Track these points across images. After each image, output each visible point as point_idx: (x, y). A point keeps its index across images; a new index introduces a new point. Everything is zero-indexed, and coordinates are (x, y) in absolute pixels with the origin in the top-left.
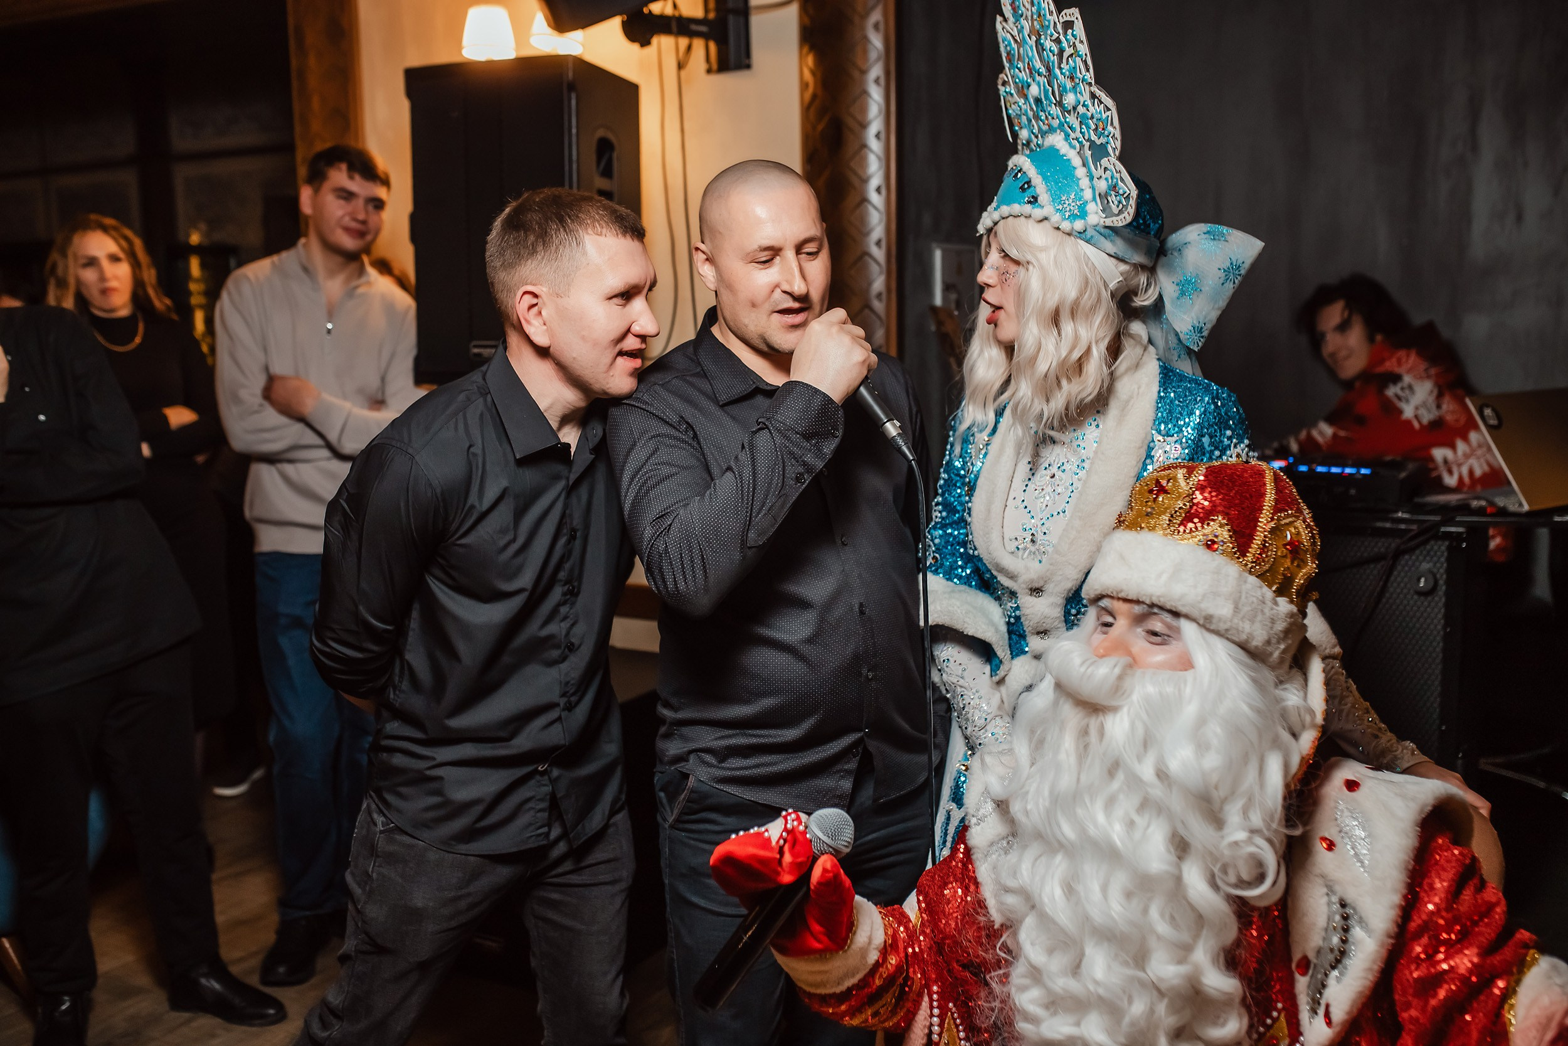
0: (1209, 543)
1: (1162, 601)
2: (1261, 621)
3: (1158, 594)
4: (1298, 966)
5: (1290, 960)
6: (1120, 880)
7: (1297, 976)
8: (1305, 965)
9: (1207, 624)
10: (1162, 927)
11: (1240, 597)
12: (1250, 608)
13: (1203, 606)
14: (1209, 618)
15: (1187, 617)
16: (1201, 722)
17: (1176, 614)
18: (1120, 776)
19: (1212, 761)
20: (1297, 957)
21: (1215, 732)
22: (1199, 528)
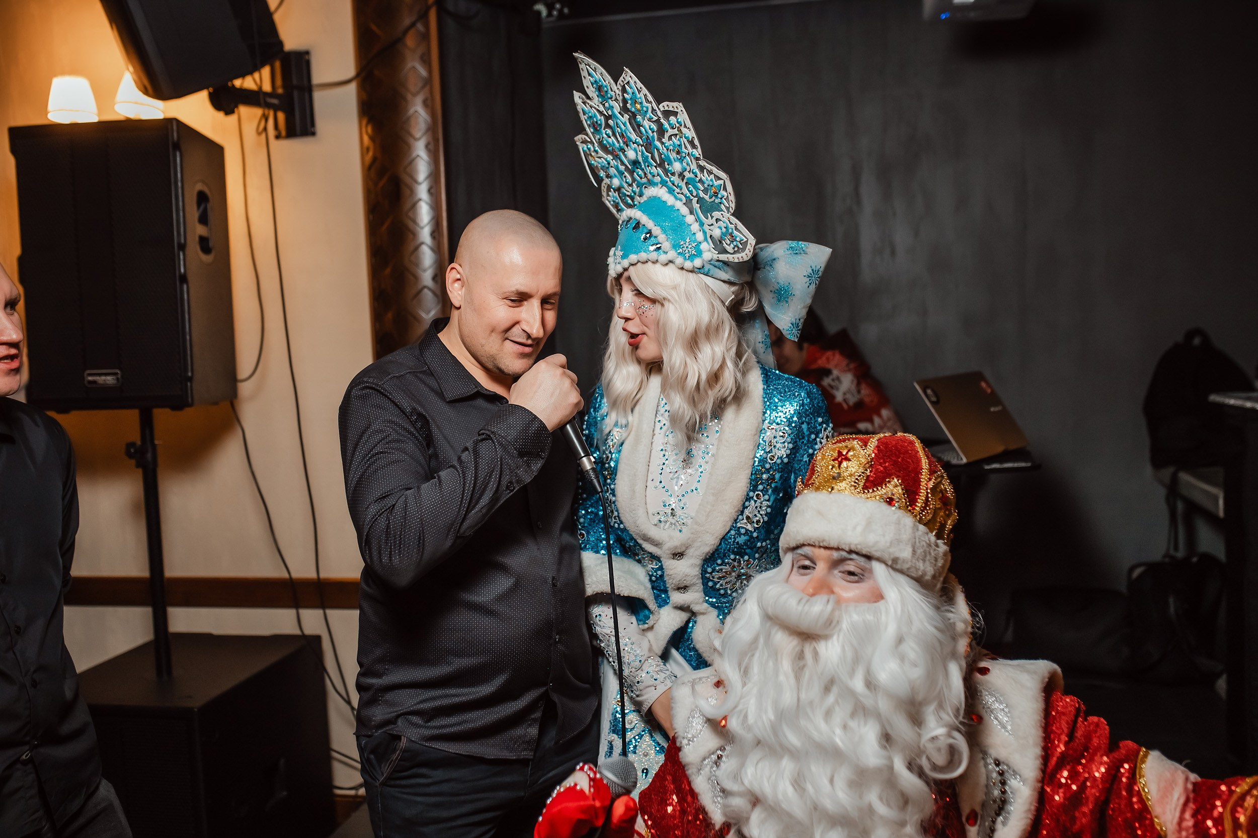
0: (888, 500)
1: (859, 548)
2: (929, 560)
3: (856, 542)
4: (968, 820)
5: (960, 815)
6: (843, 774)
7: (968, 827)
8: (973, 818)
9: (894, 565)
10: (882, 809)
11: (915, 542)
12: (922, 550)
13: (891, 550)
14: (895, 560)
15: (879, 560)
16: (900, 640)
17: (869, 557)
18: (835, 689)
19: (917, 673)
20: (966, 811)
21: (912, 649)
22: (879, 488)
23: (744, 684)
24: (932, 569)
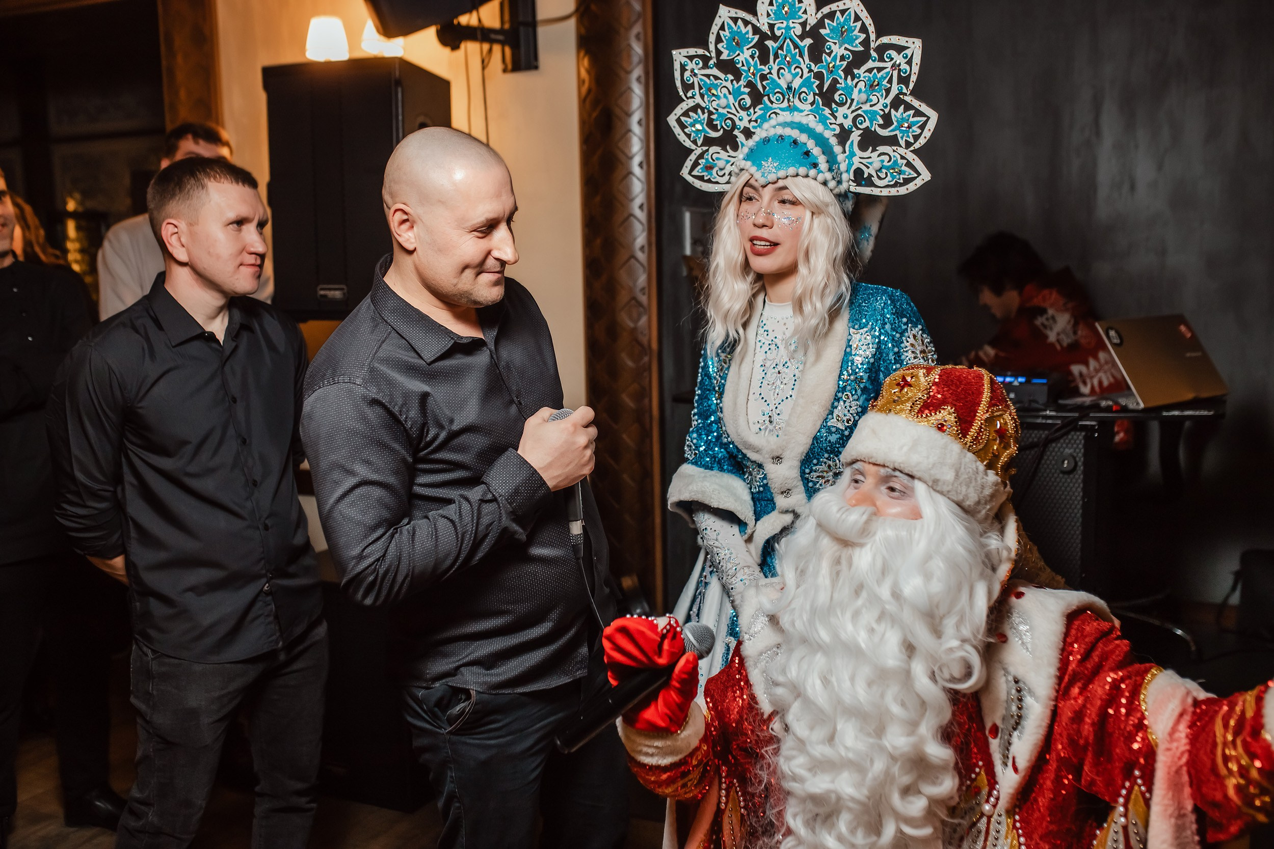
0: (939, 426)
1: (902, 467)
2: (974, 487)
3: (900, 461)
4: (990, 732)
5: (984, 728)
6: (865, 671)
7: (991, 740)
8: (995, 731)
9: (934, 485)
10: (895, 709)
11: (960, 468)
12: (967, 476)
13: (932, 472)
14: (936, 481)
15: (920, 479)
16: (928, 558)
17: (912, 477)
18: (864, 595)
19: (937, 587)
20: (988, 725)
21: (938, 566)
22: (933, 414)
23: (798, 586)
24: (976, 495)
